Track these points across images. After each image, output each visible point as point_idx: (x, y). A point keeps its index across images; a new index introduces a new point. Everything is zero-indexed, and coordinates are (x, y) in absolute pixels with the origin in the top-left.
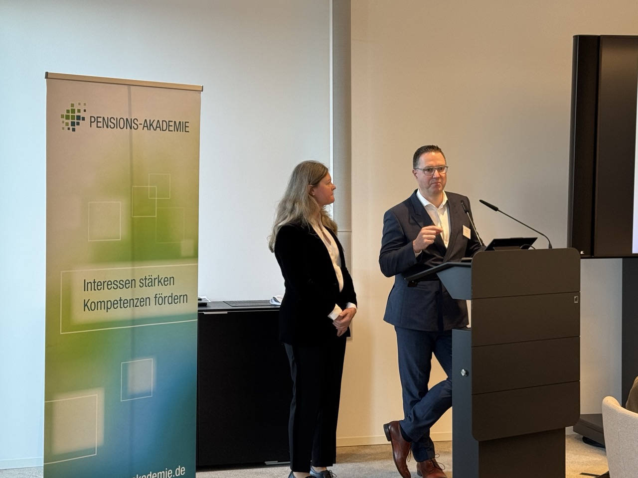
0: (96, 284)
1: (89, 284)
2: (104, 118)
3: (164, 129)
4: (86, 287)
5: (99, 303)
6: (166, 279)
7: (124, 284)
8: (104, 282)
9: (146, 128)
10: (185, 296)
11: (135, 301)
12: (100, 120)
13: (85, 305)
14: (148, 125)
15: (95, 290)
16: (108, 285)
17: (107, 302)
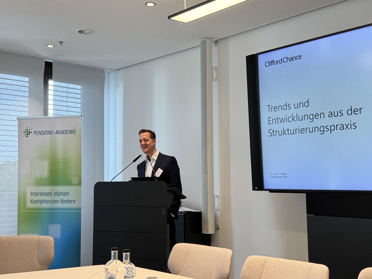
0: (36, 194)
1: (33, 193)
2: (39, 131)
3: (64, 133)
4: (32, 194)
5: (37, 201)
6: (65, 193)
7: (47, 194)
8: (39, 193)
9: (57, 134)
10: (74, 201)
11: (52, 201)
12: (38, 132)
13: (31, 201)
14: (58, 133)
15: (35, 196)
16: (41, 194)
17: (40, 201)
